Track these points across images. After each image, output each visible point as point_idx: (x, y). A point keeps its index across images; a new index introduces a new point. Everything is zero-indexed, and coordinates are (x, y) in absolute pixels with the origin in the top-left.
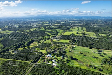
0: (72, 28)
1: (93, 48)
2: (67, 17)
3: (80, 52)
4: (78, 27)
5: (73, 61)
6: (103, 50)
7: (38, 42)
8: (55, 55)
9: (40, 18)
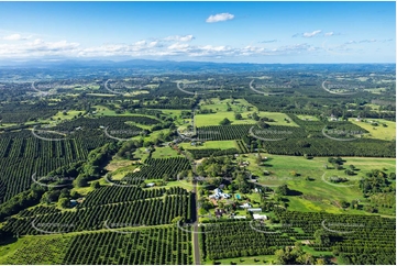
0: (202, 102)
1: (315, 155)
2: (153, 67)
3: (293, 172)
4: (222, 99)
5: (295, 198)
6: (343, 158)
7: (132, 158)
8: (234, 189)
9: (47, 72)
